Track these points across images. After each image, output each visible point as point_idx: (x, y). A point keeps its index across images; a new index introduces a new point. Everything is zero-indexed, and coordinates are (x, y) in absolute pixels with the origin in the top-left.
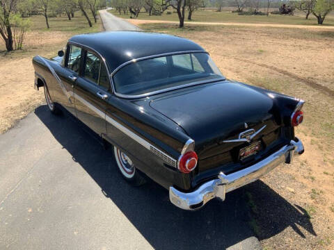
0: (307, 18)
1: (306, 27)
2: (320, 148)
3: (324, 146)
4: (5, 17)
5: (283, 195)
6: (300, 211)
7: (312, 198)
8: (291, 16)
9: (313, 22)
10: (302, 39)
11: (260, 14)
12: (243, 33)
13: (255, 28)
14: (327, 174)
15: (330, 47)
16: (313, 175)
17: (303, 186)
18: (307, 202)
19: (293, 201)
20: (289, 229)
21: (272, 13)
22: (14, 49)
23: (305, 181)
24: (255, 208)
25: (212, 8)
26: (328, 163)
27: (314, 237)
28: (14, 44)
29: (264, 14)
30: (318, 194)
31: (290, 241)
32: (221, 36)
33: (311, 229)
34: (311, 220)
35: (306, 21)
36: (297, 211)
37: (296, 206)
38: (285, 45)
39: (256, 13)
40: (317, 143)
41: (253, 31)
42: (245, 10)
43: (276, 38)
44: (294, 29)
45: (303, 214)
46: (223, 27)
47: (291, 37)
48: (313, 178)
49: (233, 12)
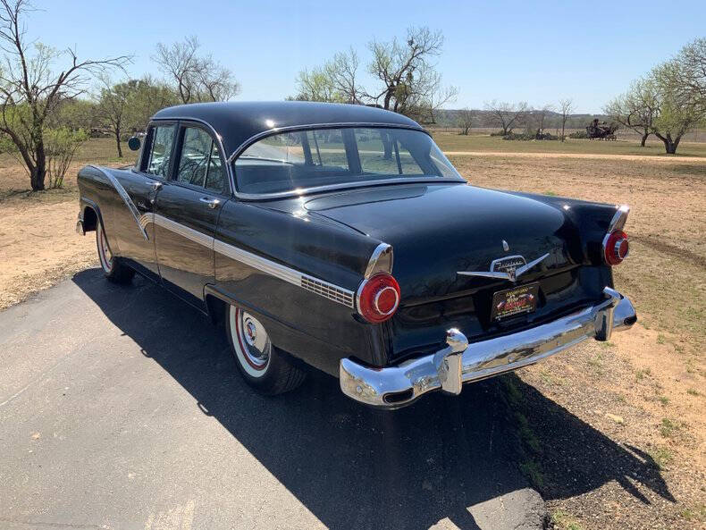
0: (643, 144)
1: (641, 158)
2: (680, 350)
3: (688, 346)
4: (35, 125)
5: (599, 426)
6: (637, 456)
7: (664, 435)
8: (611, 142)
9: (657, 151)
10: (634, 177)
11: (548, 137)
12: (512, 167)
13: (536, 159)
14: (695, 394)
15: (693, 189)
16: (665, 395)
17: (643, 414)
18: (652, 442)
19: (621, 439)
20: (613, 485)
21: (572, 136)
22: (46, 187)
23: (648, 406)
24: (535, 443)
25: (450, 129)
26: (697, 375)
27: (671, 504)
28: (46, 179)
29: (555, 138)
30: (677, 428)
31: (614, 508)
32: (469, 172)
33: (662, 489)
34: (664, 474)
35: (643, 149)
36: (631, 456)
37: (628, 447)
38: (600, 185)
39: (540, 137)
40: (671, 341)
41: (534, 164)
42: (516, 131)
43: (581, 175)
44: (616, 161)
45: (644, 461)
46: (472, 158)
47: (612, 172)
48: (664, 401)
49: (493, 135)
